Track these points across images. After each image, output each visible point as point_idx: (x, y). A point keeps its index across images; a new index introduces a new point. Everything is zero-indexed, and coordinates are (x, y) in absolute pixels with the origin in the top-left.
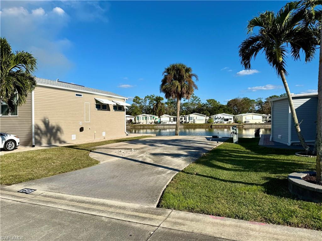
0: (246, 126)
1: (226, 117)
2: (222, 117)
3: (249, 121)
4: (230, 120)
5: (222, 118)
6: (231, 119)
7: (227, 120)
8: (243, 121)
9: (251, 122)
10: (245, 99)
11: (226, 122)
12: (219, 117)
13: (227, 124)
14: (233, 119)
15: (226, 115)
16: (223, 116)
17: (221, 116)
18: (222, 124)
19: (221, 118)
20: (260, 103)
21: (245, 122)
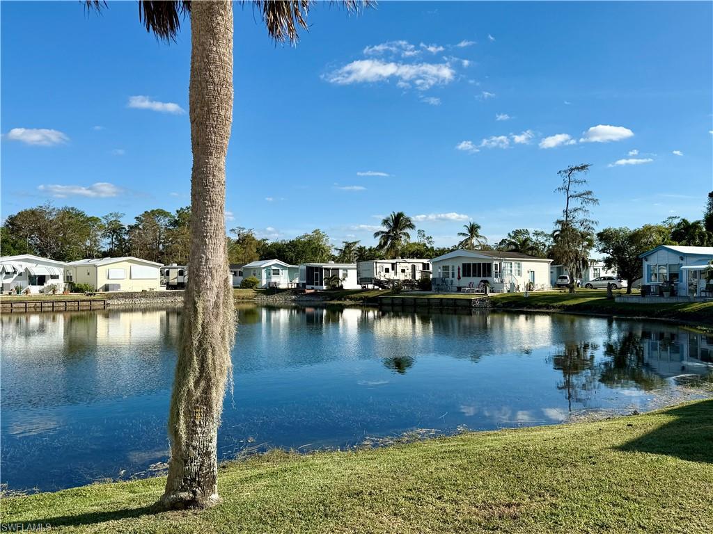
0: (116, 302)
1: (38, 270)
2: (21, 270)
3: (119, 286)
4: (50, 282)
5: (20, 274)
6: (56, 277)
7: (41, 280)
8: (100, 284)
9: (126, 287)
10: (68, 212)
11: (35, 290)
12: (10, 270)
13: (43, 297)
14: (61, 277)
15: (37, 262)
16: (26, 265)
17: (16, 265)
18: (22, 296)
19: (15, 272)
20: (115, 230)
21: (106, 288)
